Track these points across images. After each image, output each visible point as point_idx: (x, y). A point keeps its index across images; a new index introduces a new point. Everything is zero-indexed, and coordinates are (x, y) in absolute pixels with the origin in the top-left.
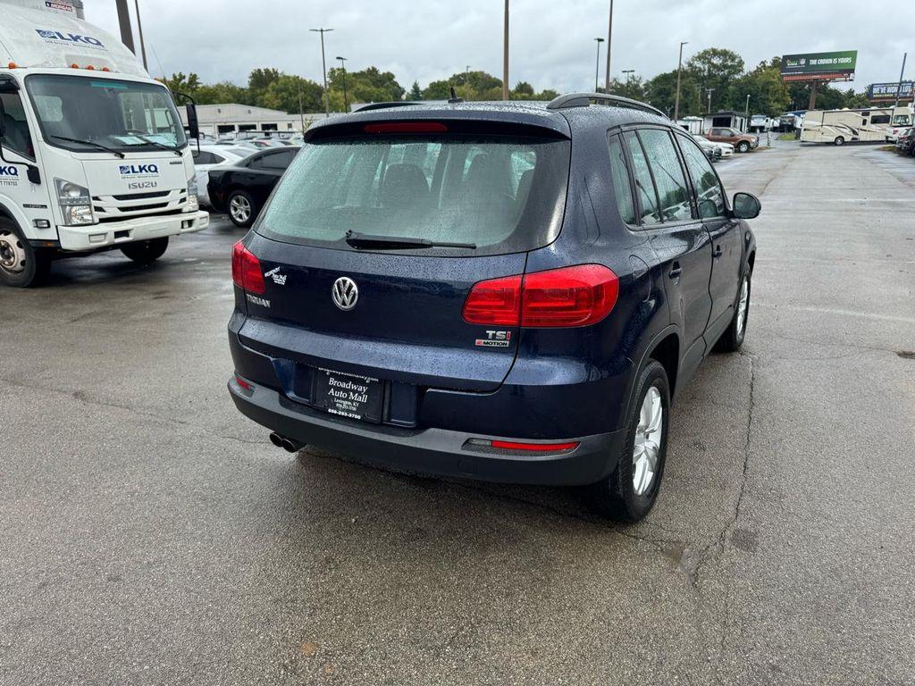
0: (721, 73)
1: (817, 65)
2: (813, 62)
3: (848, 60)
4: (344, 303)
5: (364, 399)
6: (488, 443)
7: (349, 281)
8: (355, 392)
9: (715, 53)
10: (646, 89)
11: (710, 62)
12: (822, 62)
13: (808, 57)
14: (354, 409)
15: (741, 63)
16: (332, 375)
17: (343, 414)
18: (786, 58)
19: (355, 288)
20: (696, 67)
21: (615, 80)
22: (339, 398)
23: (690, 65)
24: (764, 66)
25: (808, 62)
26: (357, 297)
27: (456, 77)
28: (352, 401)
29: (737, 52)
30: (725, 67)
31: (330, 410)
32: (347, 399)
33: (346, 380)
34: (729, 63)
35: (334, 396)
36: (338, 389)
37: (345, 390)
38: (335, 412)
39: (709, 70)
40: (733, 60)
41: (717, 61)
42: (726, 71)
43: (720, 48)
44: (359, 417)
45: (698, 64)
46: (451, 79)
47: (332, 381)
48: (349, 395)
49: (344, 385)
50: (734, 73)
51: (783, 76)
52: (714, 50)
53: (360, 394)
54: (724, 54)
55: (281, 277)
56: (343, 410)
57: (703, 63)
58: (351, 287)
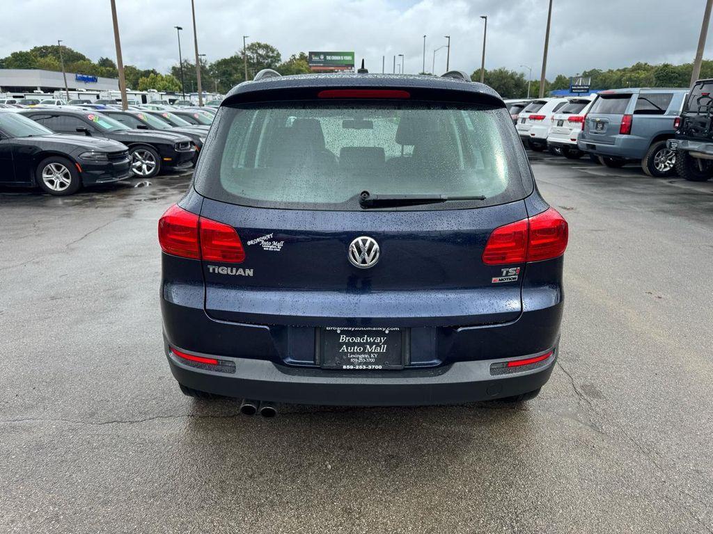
0: (266, 61)
1: (331, 60)
2: (329, 58)
3: (349, 58)
4: (364, 261)
5: (384, 349)
6: (500, 366)
7: (370, 239)
8: (371, 344)
9: (260, 46)
10: (211, 70)
11: (257, 53)
12: (335, 58)
13: (326, 54)
14: (373, 360)
15: (278, 55)
16: (343, 332)
17: (361, 367)
18: (311, 53)
19: (376, 246)
20: (247, 56)
21: (186, 61)
22: (354, 353)
23: (243, 54)
24: (295, 58)
25: (325, 57)
26: (378, 255)
27: (36, 49)
28: (369, 353)
29: (275, 47)
30: (268, 57)
31: (344, 367)
32: (364, 353)
33: (361, 334)
34: (271, 54)
35: (348, 352)
36: (348, 345)
37: (359, 344)
38: (352, 367)
39: (257, 58)
40: (273, 52)
41: (261, 52)
42: (269, 60)
43: (263, 43)
44: (380, 367)
45: (249, 53)
46: (32, 51)
47: (343, 338)
48: (365, 348)
49: (358, 340)
50: (275, 62)
51: (310, 66)
52: (259, 44)
53: (378, 345)
54: (266, 47)
55: (275, 243)
56: (359, 364)
57: (252, 52)
58: (372, 245)
